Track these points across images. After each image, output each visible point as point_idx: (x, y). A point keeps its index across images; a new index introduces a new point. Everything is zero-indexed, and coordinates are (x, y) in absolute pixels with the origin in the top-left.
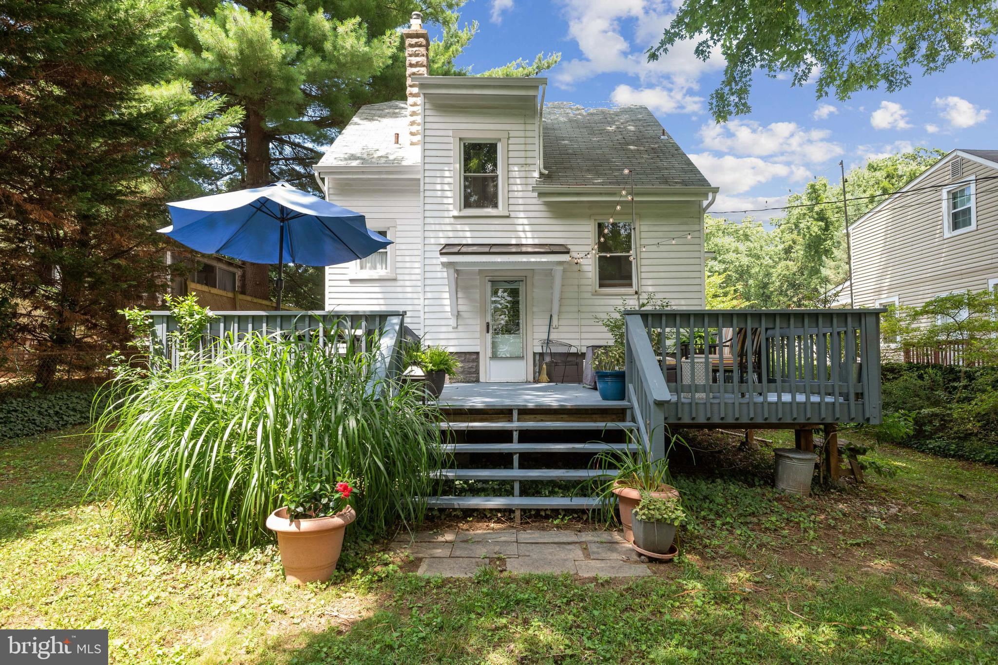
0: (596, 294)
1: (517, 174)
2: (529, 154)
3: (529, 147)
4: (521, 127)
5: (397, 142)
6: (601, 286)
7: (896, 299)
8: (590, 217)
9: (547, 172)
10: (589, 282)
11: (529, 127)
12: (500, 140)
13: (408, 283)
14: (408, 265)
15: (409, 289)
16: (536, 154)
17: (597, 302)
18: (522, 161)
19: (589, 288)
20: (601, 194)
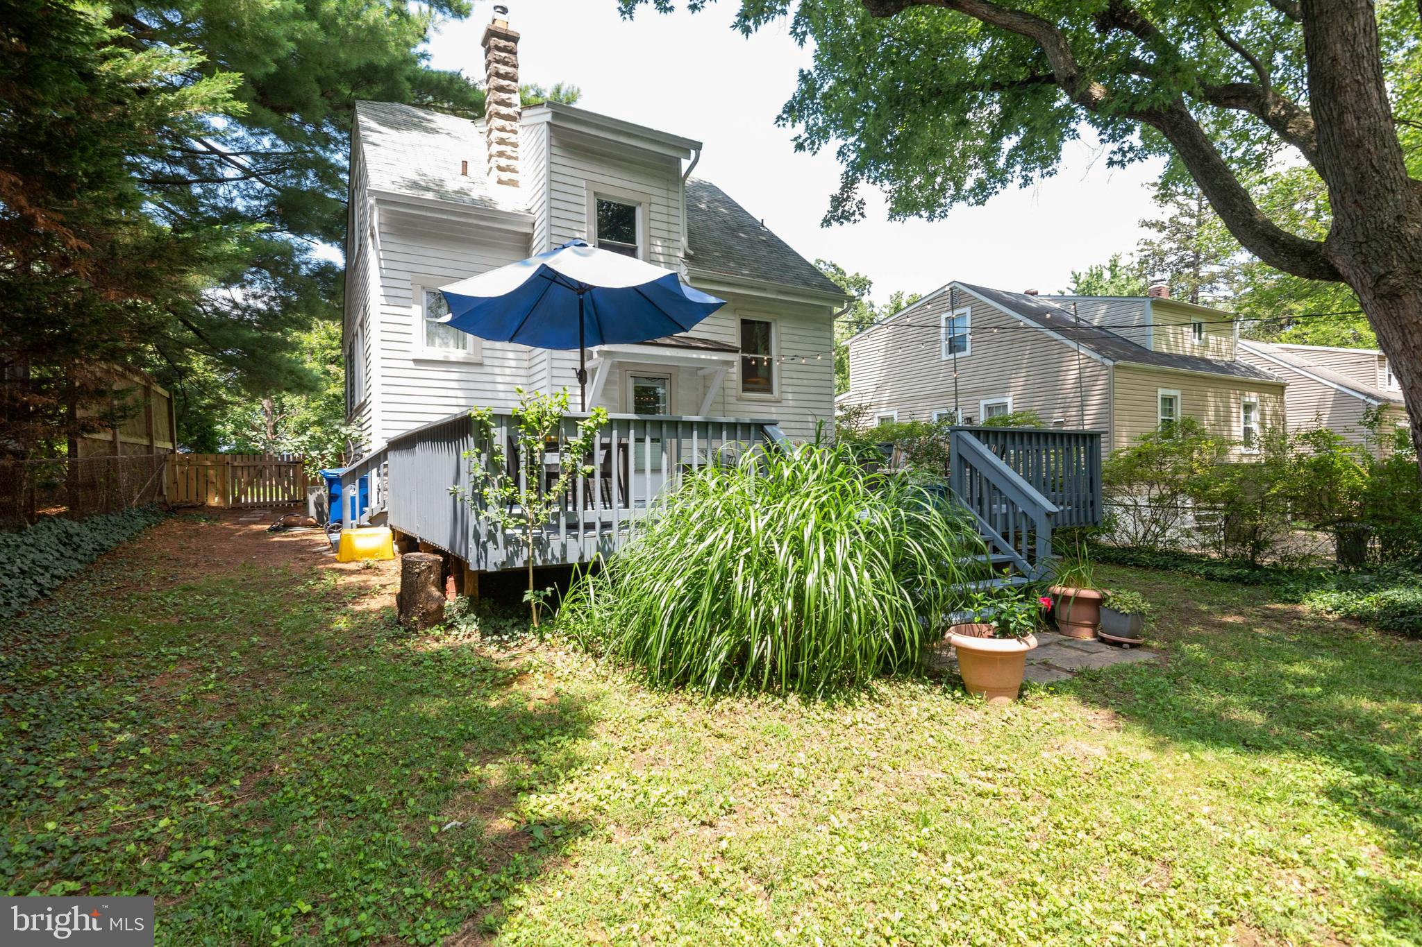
0: (739, 399)
1: (659, 250)
2: (673, 228)
3: (672, 219)
4: (663, 193)
5: (465, 173)
6: (745, 390)
7: (895, 413)
8: (735, 311)
9: (692, 252)
10: (734, 385)
11: (672, 195)
12: (640, 204)
13: (499, 379)
14: (499, 354)
15: (500, 387)
16: (679, 229)
17: (742, 408)
18: (665, 235)
19: (733, 392)
20: (752, 288)
